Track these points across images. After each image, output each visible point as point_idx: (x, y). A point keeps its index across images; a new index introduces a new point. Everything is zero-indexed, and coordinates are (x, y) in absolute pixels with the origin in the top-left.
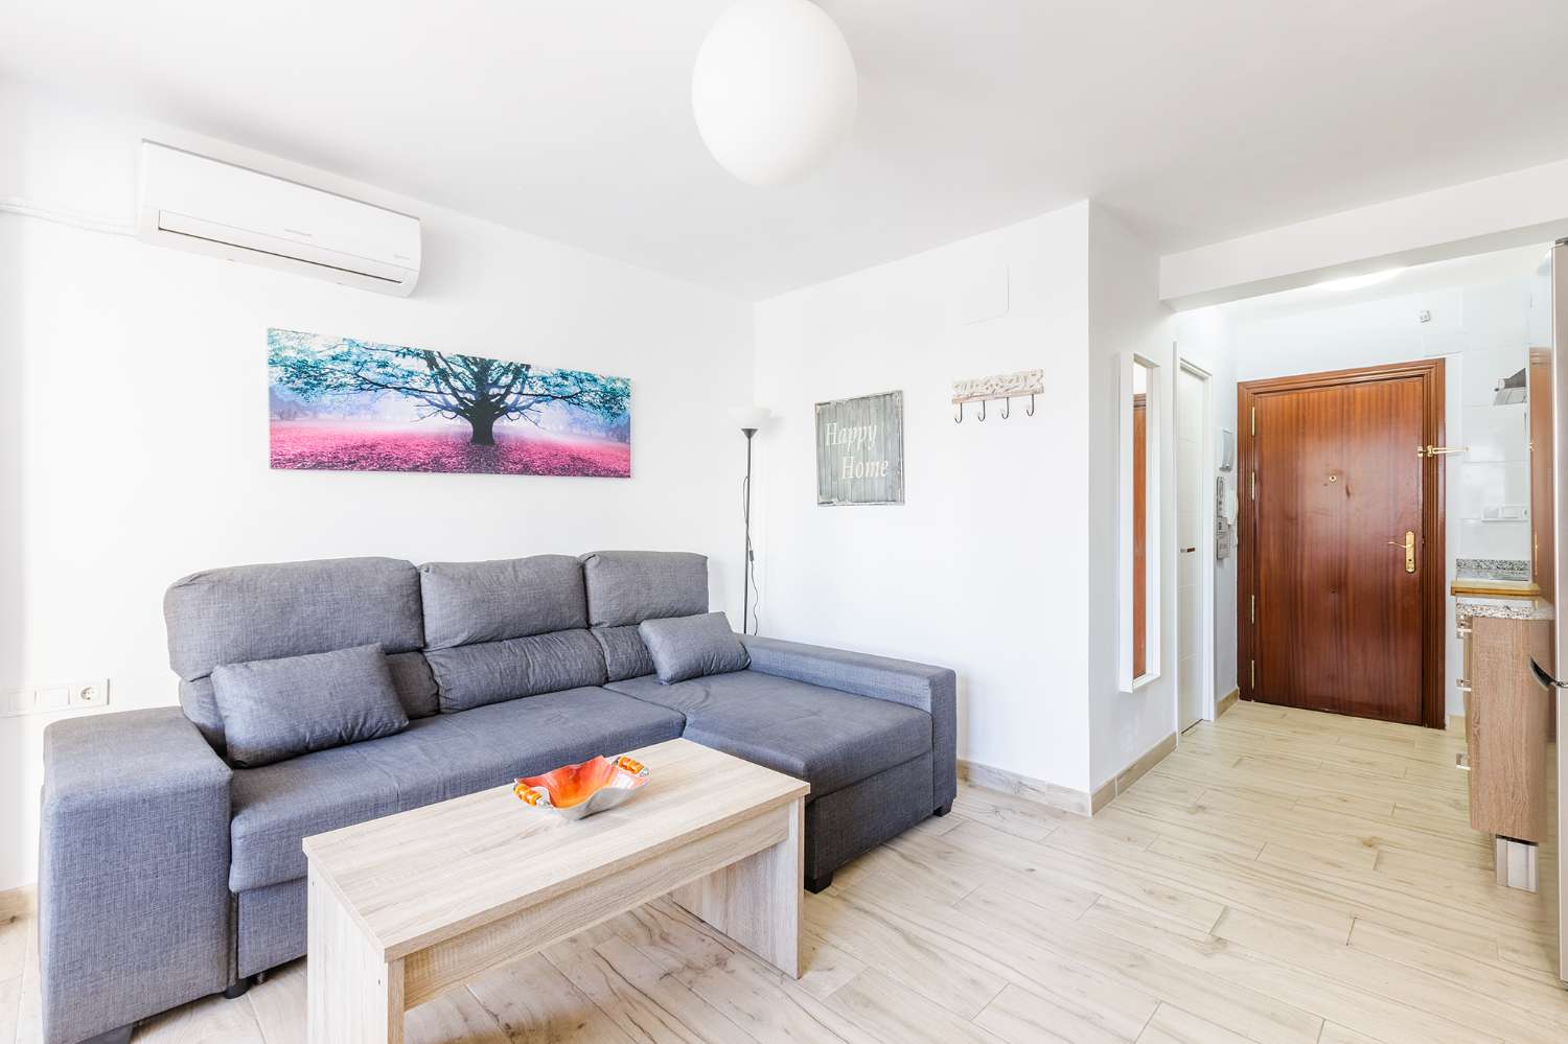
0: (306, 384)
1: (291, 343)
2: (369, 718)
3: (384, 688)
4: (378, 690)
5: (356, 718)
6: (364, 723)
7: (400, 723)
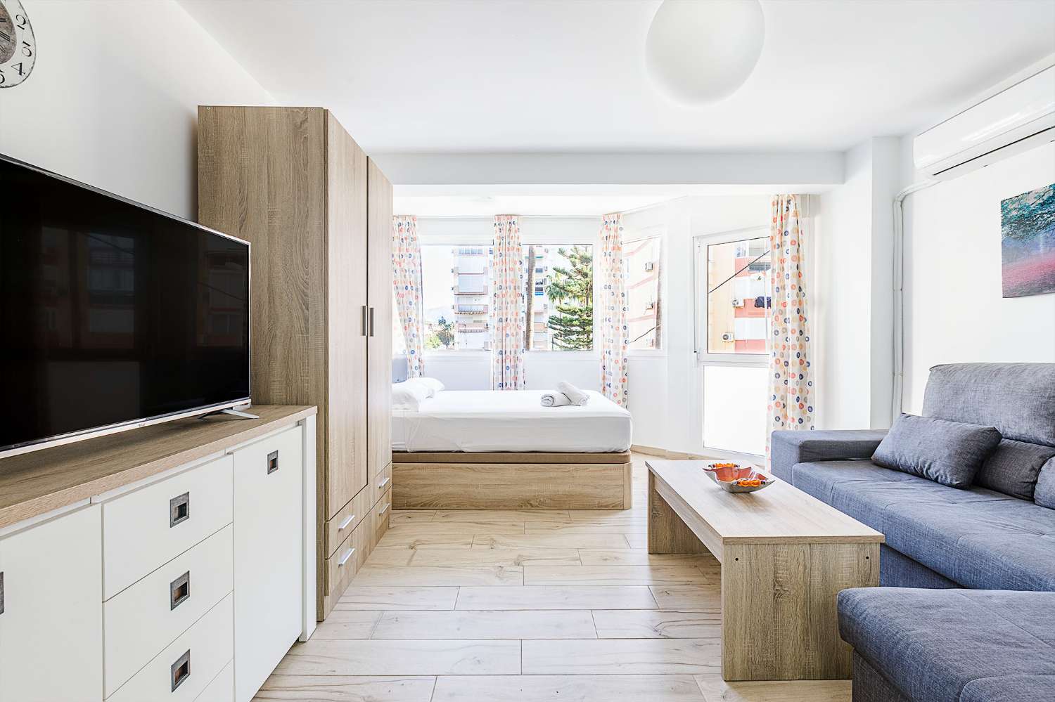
0: (1023, 232)
1: (1014, 206)
2: (932, 466)
3: (953, 452)
4: (946, 452)
5: (924, 462)
6: (929, 468)
7: (952, 480)
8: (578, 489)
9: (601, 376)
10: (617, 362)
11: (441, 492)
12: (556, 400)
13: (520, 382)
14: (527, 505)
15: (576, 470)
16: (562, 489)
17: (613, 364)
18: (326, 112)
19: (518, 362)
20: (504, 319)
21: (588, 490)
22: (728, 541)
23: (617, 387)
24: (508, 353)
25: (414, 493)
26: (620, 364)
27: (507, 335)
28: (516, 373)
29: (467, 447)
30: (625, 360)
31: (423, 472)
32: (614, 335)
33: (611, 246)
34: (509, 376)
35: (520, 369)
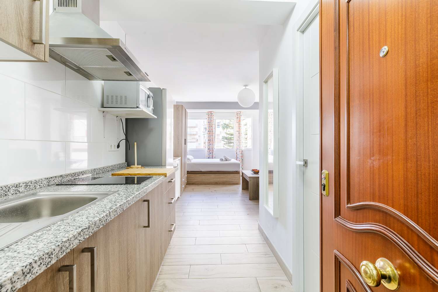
8: (228, 180)
9: (236, 155)
10: (240, 152)
11: (197, 180)
12: (223, 160)
13: (214, 157)
14: (216, 184)
15: (228, 175)
16: (225, 180)
17: (239, 152)
18: (182, 105)
19: (213, 152)
20: (209, 140)
21: (231, 180)
22: (249, 177)
23: (240, 158)
24: (210, 149)
25: (190, 181)
26: (241, 152)
27: (210, 144)
28: (213, 154)
29: (203, 170)
30: (242, 151)
31: (192, 176)
32: (239, 144)
33: (238, 120)
34: (211, 155)
35: (214, 154)
